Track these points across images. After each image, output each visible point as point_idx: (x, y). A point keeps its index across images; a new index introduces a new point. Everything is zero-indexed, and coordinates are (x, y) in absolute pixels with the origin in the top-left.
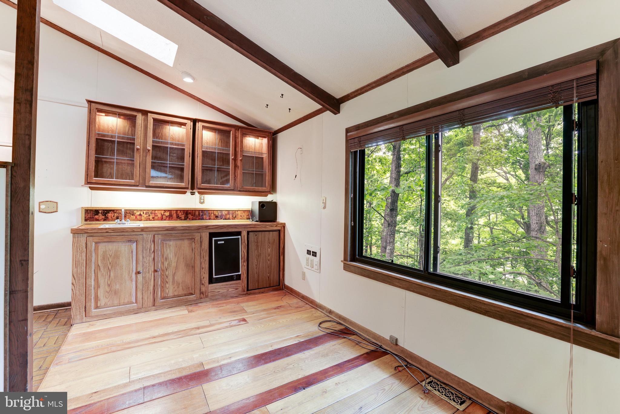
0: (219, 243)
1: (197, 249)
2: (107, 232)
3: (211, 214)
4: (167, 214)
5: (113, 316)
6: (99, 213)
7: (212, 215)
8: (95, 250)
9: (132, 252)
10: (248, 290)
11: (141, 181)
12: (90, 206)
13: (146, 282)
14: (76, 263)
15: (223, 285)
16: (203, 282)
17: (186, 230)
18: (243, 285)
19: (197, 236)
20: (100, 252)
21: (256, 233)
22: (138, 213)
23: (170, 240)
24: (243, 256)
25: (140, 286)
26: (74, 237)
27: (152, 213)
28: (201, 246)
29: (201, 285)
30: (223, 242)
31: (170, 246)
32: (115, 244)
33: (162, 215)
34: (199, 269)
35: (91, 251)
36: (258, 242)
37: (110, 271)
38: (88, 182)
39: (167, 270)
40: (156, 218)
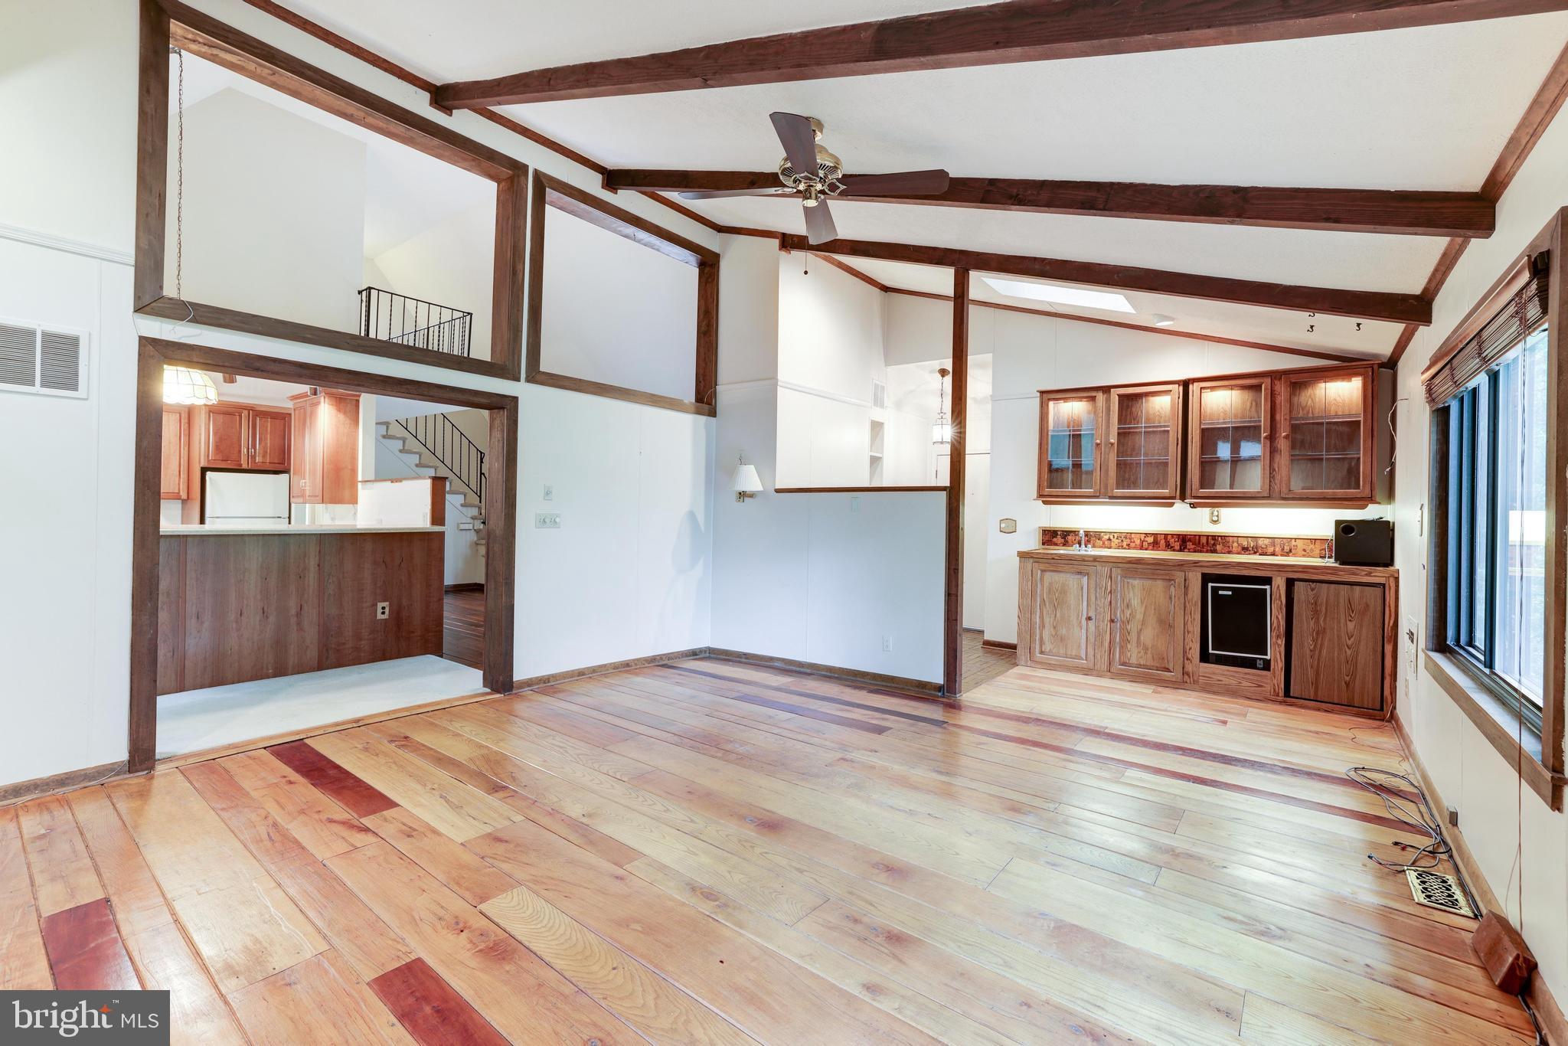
0: (1220, 592)
1: (1179, 598)
2: (1053, 559)
3: (1233, 542)
4: (1150, 540)
5: (1058, 669)
6: (1057, 534)
7: (1235, 544)
8: (1041, 579)
9: (1082, 588)
10: (1287, 693)
11: (1103, 490)
12: (1048, 526)
13: (1099, 634)
14: (1022, 594)
15: (1228, 671)
16: (1190, 656)
17: (1160, 564)
18: (1275, 682)
19: (1179, 576)
20: (1046, 584)
21: (1313, 585)
22: (1107, 537)
23: (1135, 578)
24: (1275, 624)
25: (1092, 638)
26: (1020, 562)
27: (1126, 538)
28: (1186, 594)
29: (1186, 661)
30: (1230, 593)
31: (1133, 587)
32: (1062, 575)
33: (1142, 542)
34: (1182, 633)
35: (1036, 581)
36: (1319, 603)
37: (1056, 610)
38: (1040, 496)
39: (1128, 622)
40: (1132, 545)
